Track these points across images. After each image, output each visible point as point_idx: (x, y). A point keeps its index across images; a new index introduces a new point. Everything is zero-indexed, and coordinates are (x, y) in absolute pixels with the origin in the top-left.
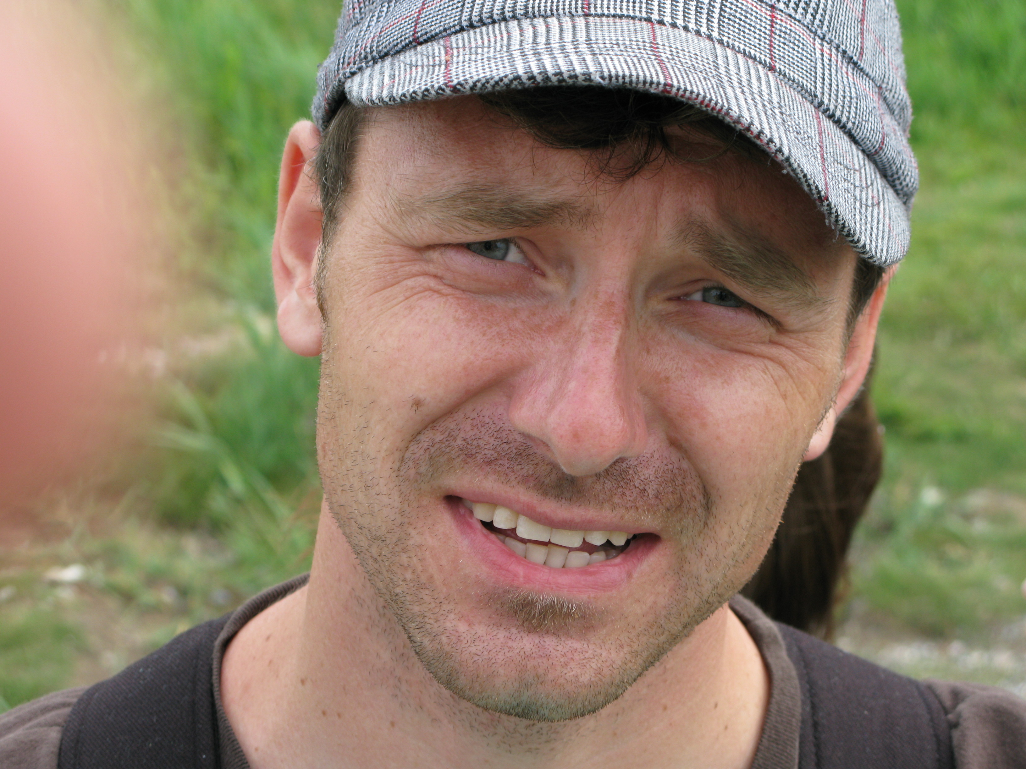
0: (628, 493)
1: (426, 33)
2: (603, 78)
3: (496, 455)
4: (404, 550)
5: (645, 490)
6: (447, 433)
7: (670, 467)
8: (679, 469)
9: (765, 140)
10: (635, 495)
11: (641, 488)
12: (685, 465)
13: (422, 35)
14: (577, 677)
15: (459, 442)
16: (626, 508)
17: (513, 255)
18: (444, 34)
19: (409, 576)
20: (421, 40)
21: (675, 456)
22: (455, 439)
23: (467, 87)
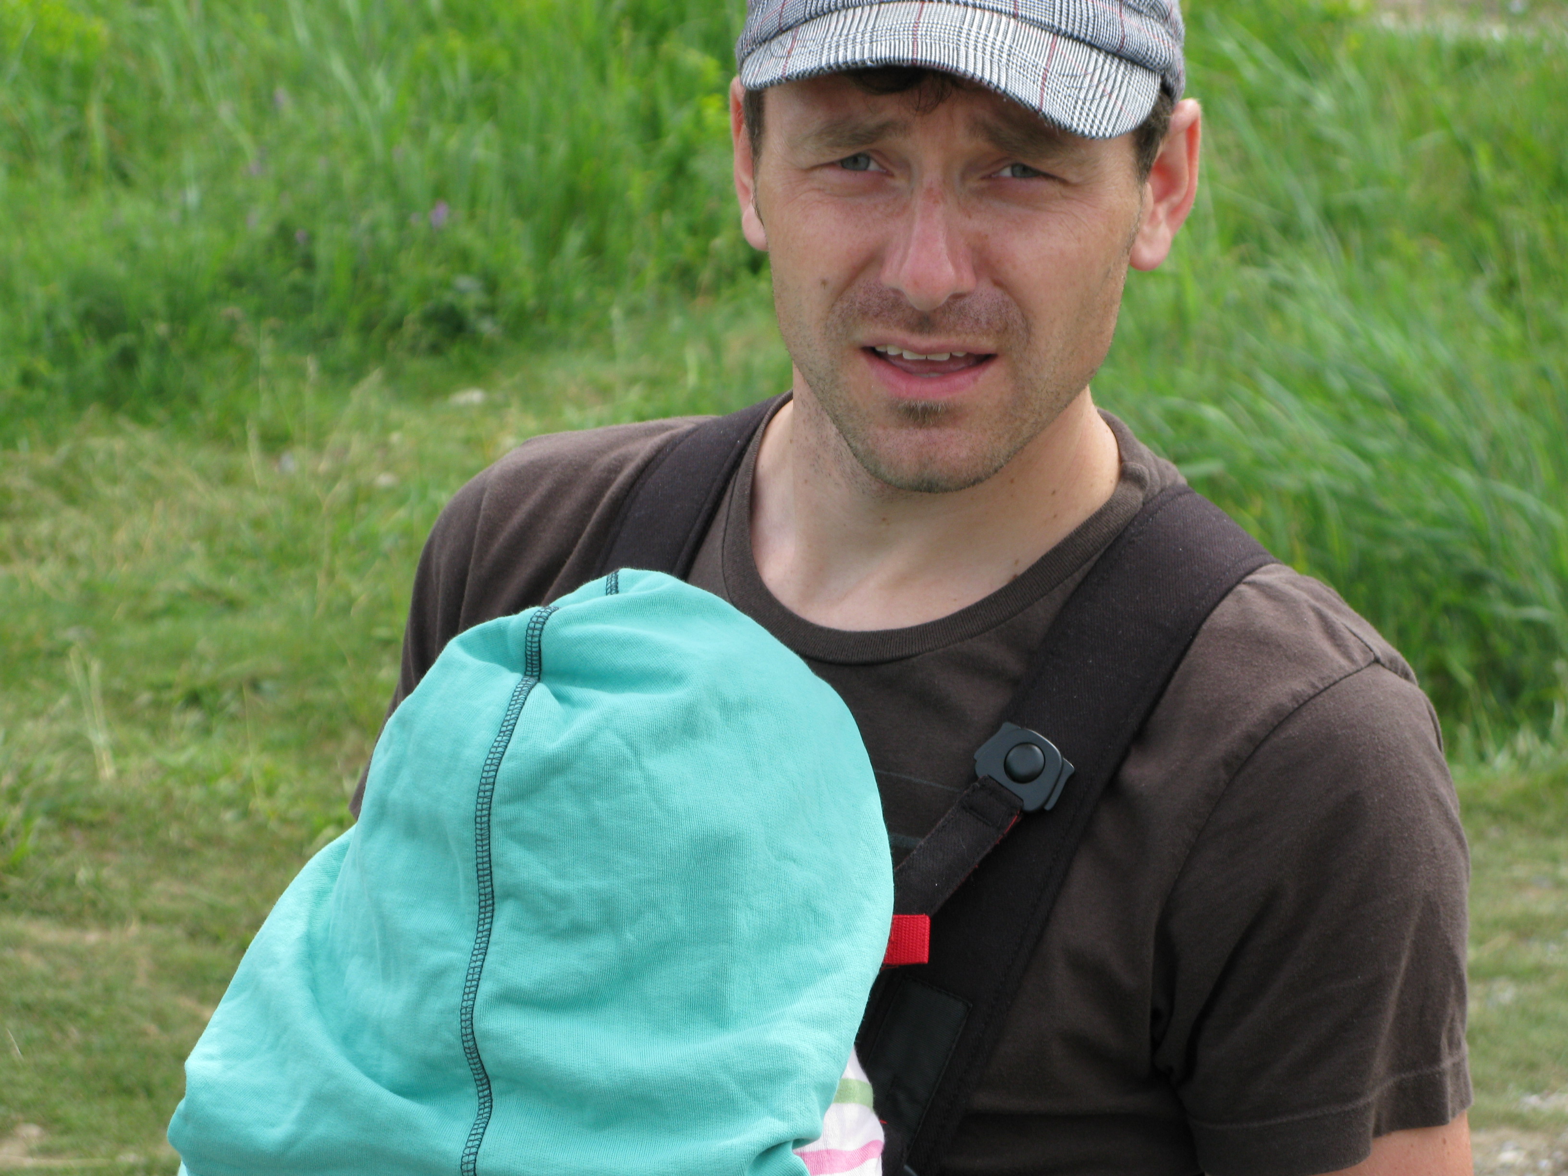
0: (966, 323)
1: (786, 24)
2: (872, 61)
3: (880, 309)
4: (837, 387)
5: (978, 319)
6: (850, 301)
7: (996, 301)
8: (1003, 302)
9: (986, 83)
10: (971, 324)
11: (976, 318)
12: (1007, 298)
13: (784, 26)
14: (957, 454)
15: (857, 305)
16: (966, 333)
17: (873, 166)
18: (796, 24)
19: (842, 403)
20: (784, 29)
21: (998, 292)
22: (855, 304)
23: (794, 77)
